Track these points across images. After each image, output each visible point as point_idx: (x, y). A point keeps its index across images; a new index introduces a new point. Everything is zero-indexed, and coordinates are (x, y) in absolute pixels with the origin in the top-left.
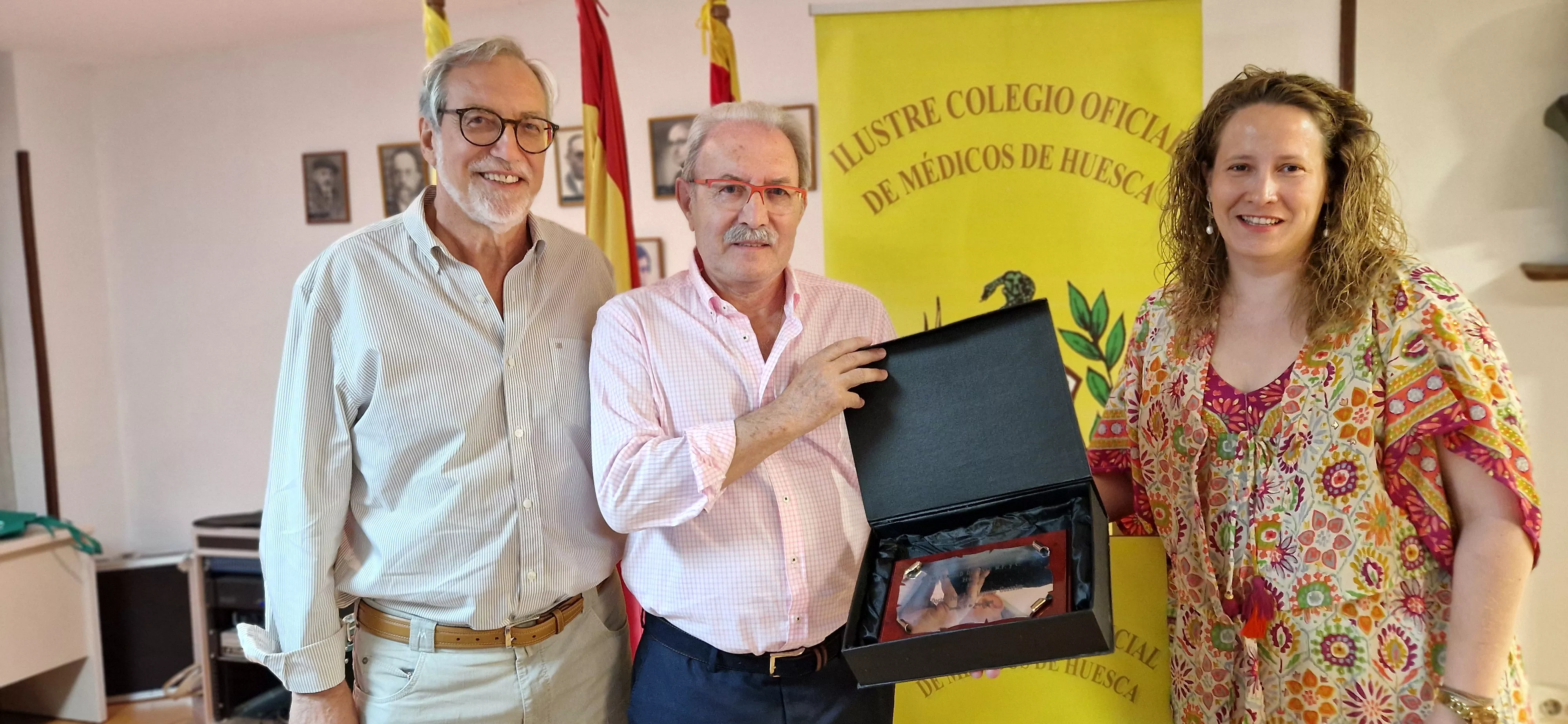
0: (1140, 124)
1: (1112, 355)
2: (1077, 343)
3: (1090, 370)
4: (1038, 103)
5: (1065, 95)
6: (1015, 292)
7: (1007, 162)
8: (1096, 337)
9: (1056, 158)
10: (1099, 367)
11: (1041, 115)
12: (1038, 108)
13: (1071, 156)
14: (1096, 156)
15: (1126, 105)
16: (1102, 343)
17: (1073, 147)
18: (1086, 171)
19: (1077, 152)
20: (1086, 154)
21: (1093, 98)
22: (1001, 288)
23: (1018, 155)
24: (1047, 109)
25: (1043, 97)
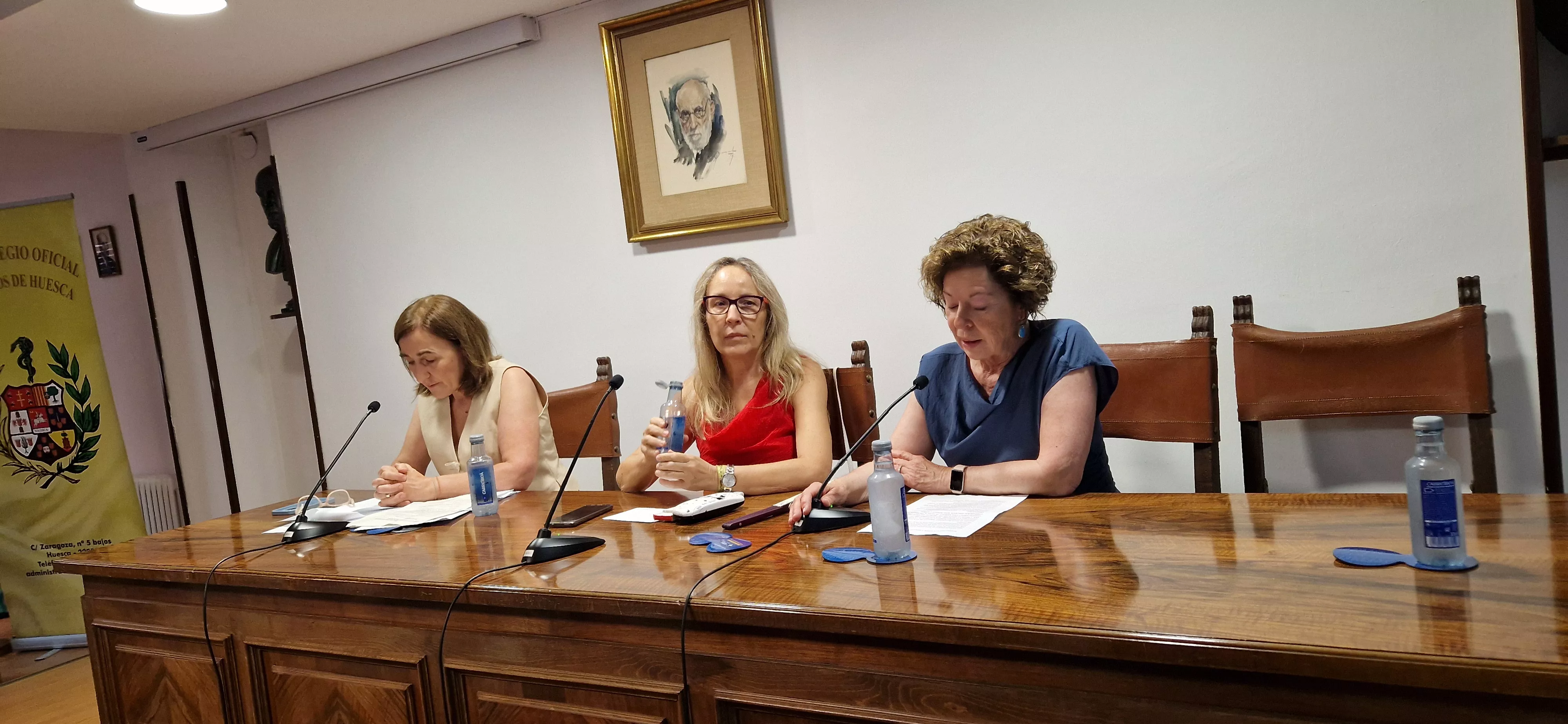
0: (60, 261)
1: (75, 373)
2: (58, 370)
3: (66, 384)
4: (13, 254)
5: (24, 251)
6: (25, 347)
7: (7, 284)
8: (66, 366)
9: (27, 281)
10: (70, 381)
11: (15, 260)
12: (14, 257)
13: (33, 279)
14: (45, 278)
15: (52, 253)
16: (69, 370)
17: (33, 275)
18: (42, 286)
19: (35, 277)
20: (40, 278)
21: (36, 251)
22: (18, 345)
23: (10, 279)
24: (18, 257)
25: (15, 252)
